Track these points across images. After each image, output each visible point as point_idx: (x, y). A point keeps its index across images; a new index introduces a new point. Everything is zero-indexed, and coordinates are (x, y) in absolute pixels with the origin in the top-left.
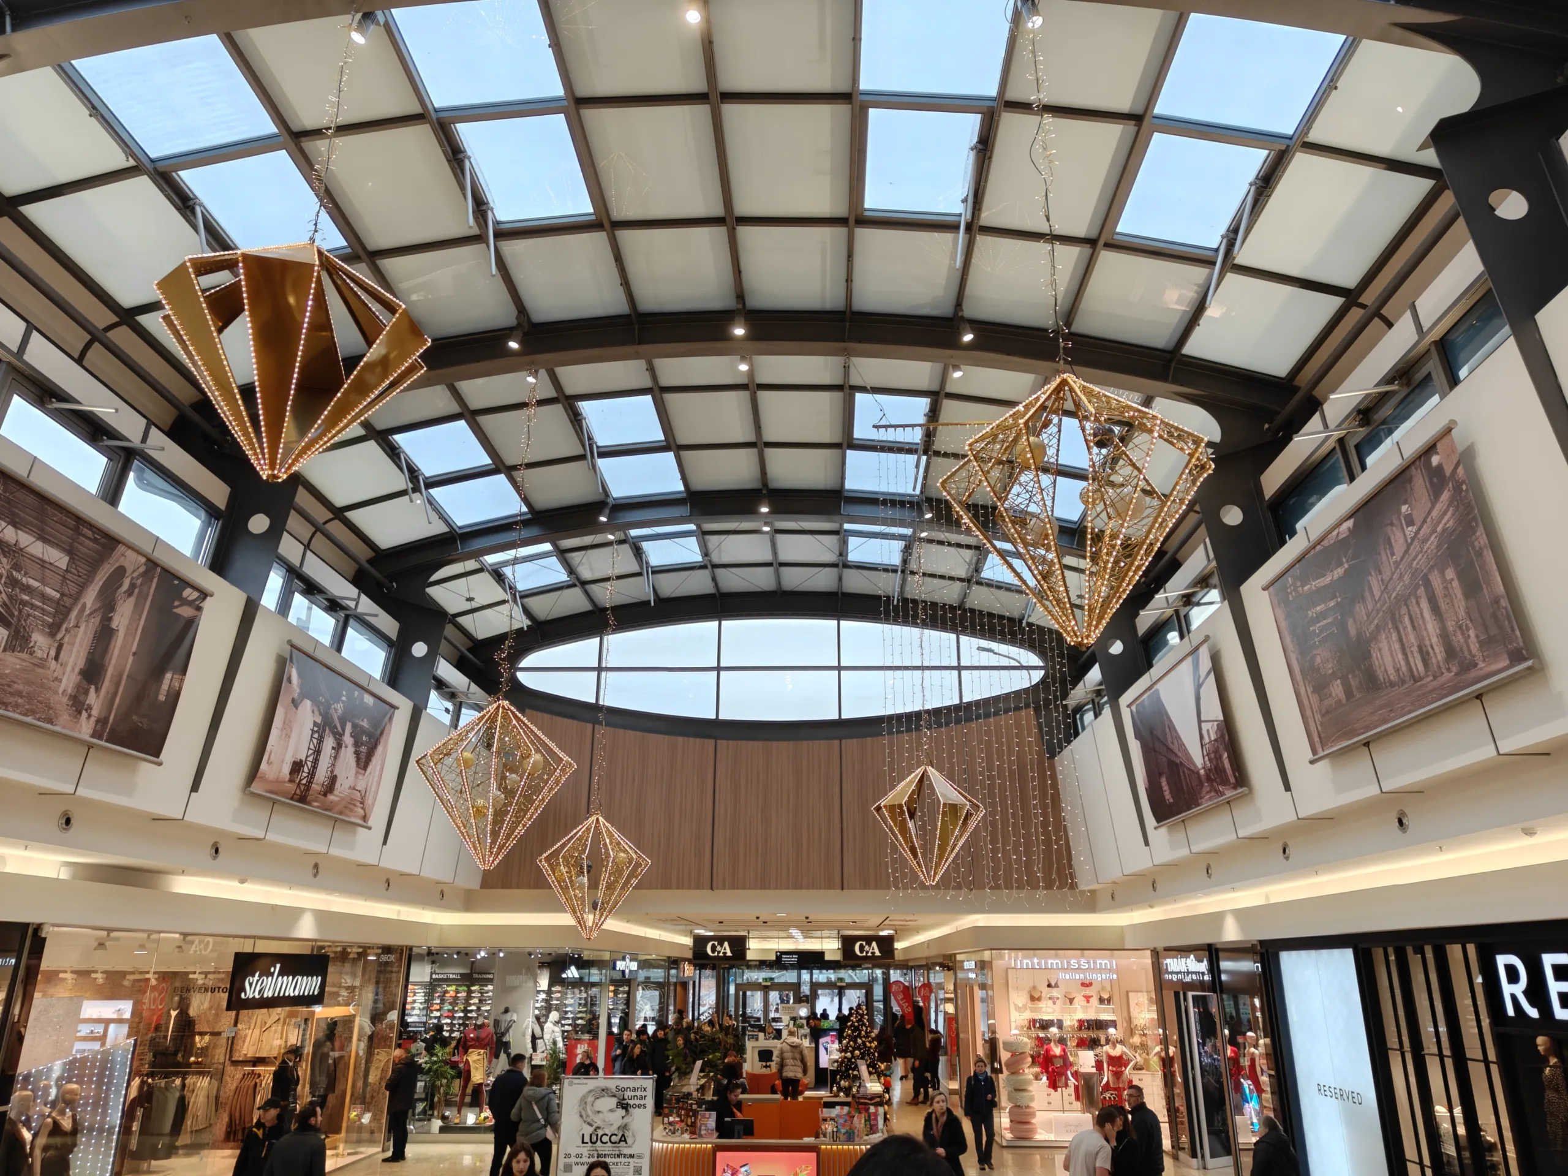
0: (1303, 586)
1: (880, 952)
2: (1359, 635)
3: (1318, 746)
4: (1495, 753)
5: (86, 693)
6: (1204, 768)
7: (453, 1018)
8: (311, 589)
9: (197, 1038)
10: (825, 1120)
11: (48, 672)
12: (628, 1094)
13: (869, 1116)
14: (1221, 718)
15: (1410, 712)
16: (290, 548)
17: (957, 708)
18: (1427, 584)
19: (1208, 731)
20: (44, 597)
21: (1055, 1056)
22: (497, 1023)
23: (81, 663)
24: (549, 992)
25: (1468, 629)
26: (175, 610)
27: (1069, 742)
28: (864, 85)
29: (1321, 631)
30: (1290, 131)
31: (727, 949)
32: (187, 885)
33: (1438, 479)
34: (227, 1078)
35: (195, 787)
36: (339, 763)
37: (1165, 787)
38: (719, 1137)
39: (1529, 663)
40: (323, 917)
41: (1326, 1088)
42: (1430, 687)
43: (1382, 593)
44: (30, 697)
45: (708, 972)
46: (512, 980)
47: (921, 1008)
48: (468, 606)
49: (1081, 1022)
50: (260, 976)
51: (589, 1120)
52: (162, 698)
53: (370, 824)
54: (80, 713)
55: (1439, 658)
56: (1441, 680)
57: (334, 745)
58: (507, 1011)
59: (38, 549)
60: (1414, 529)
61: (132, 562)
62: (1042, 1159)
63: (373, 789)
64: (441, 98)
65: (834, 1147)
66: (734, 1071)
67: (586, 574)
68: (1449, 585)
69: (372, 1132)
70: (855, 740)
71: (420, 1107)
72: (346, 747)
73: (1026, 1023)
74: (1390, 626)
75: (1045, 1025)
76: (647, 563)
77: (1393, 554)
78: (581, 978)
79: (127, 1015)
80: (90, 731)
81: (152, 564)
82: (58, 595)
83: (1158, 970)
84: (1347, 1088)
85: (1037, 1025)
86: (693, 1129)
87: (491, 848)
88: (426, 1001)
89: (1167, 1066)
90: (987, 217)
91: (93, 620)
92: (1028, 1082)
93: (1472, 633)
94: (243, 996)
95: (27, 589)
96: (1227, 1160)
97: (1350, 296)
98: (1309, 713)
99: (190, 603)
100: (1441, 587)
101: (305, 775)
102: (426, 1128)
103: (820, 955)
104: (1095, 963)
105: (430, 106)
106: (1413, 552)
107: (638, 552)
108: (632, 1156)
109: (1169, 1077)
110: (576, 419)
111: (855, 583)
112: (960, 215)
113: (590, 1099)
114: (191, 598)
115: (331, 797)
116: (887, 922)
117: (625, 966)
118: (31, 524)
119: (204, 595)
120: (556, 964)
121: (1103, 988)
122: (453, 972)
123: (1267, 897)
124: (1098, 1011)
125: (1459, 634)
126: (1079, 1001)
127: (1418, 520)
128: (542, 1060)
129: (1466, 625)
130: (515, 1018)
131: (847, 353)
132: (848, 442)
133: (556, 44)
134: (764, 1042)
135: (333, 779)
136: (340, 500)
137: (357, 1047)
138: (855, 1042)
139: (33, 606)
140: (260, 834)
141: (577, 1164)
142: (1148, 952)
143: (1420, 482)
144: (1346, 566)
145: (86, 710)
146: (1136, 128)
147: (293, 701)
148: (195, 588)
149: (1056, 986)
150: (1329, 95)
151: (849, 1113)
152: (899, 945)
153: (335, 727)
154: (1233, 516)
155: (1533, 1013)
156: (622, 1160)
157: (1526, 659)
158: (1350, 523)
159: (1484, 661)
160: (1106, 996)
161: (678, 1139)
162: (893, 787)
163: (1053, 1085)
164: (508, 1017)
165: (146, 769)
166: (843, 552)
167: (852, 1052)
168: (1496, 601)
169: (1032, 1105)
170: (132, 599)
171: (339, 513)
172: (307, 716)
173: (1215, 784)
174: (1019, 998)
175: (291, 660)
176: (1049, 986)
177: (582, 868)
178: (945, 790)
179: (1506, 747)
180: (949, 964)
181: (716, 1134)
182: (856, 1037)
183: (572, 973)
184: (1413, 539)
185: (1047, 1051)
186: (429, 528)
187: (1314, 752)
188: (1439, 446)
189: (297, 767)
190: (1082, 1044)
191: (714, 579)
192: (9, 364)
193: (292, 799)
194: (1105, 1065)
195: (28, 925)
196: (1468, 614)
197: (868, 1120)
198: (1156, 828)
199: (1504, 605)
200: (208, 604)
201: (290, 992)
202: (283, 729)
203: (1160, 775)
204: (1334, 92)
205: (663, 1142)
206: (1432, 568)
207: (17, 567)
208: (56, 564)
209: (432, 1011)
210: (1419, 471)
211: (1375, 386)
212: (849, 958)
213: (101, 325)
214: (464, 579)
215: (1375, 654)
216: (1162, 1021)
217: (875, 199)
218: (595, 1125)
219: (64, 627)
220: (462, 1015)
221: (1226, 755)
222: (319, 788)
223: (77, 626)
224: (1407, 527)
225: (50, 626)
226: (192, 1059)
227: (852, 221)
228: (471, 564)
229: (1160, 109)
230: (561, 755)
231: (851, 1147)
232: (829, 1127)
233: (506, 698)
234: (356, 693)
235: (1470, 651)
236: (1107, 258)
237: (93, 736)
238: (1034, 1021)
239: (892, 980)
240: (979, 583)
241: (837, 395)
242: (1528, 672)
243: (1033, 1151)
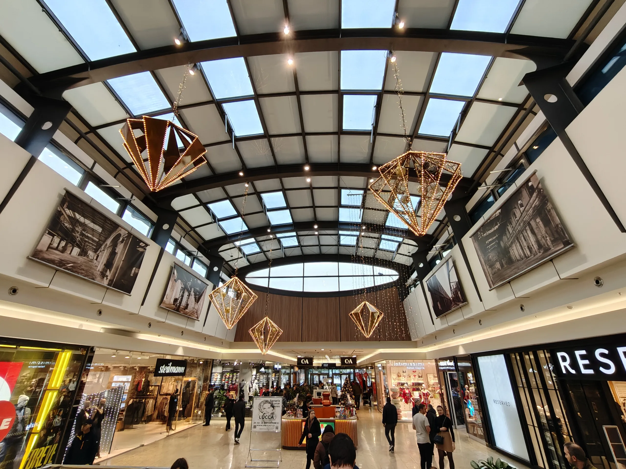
0: (483, 234)
1: (352, 362)
2: (505, 247)
3: (492, 285)
4: (559, 279)
5: (106, 271)
6: (452, 297)
7: (228, 383)
8: (183, 249)
9: (150, 387)
10: (337, 412)
11: (93, 263)
12: (274, 402)
13: (351, 411)
14: (457, 281)
15: (525, 269)
16: (174, 234)
17: (373, 287)
18: (529, 224)
19: (453, 285)
20: (93, 240)
21: (407, 393)
22: (240, 384)
23: (105, 262)
24: (256, 375)
25: (546, 237)
26: (137, 249)
27: (406, 296)
28: (342, 88)
29: (491, 248)
30: (471, 96)
31: (307, 362)
32: (142, 336)
33: (531, 190)
34: (158, 399)
35: (142, 304)
36: (189, 300)
37: (439, 305)
38: (303, 417)
39: (572, 245)
40: (185, 349)
41: (497, 401)
42: (532, 259)
43: (513, 231)
44: (87, 271)
45: (303, 370)
46: (244, 371)
47: (365, 380)
48: (231, 259)
49: (413, 384)
50: (165, 366)
51: (262, 411)
52: (132, 275)
53: (199, 320)
54: (104, 278)
55: (536, 249)
56: (536, 256)
57: (188, 295)
58: (243, 380)
59: (91, 225)
60: (523, 208)
61: (123, 233)
62: (404, 426)
63: (200, 309)
64: (218, 96)
65: (340, 421)
66: (310, 398)
67: (265, 249)
68: (538, 224)
69: (200, 417)
70: (344, 297)
71: (216, 409)
72: (192, 295)
73: (397, 384)
74: (516, 241)
75: (403, 384)
76: (282, 245)
77: (516, 218)
78: (266, 372)
79: (130, 380)
80: (107, 283)
81: (130, 234)
82: (98, 240)
83: (437, 366)
84: (504, 401)
85: (400, 384)
86: (295, 415)
87: (231, 322)
88: (221, 378)
89: (442, 396)
90: (380, 130)
91: (109, 249)
92: (399, 401)
93: (548, 238)
94: (159, 372)
95: (88, 237)
96: (464, 426)
97: (491, 149)
98: (488, 275)
99: (142, 247)
100: (535, 225)
101: (178, 303)
102: (217, 416)
103: (335, 364)
104: (417, 364)
105: (215, 98)
106: (523, 215)
107: (280, 242)
108: (275, 423)
109: (442, 399)
110: (260, 199)
111: (343, 251)
112: (371, 130)
113: (262, 404)
114: (142, 246)
115: (186, 310)
116: (354, 352)
117: (278, 366)
118: (90, 217)
119: (147, 245)
120: (258, 367)
121: (420, 373)
122: (229, 369)
123: (473, 340)
124: (418, 380)
125: (543, 239)
126: (412, 377)
127: (525, 205)
128: (252, 395)
129: (546, 236)
130: (245, 383)
131: (339, 175)
132: (339, 205)
133: (251, 76)
134: (318, 390)
135: (187, 305)
136: (193, 225)
137: (197, 390)
138: (346, 389)
139: (89, 243)
140: (164, 320)
141: (258, 425)
142: (434, 360)
143: (525, 193)
144: (499, 225)
145: (106, 277)
146: (424, 97)
147: (175, 280)
148: (144, 243)
149: (405, 372)
150: (485, 79)
151: (344, 410)
152: (358, 362)
153: (188, 289)
154: (458, 218)
155: (573, 372)
156: (272, 424)
157: (570, 244)
158: (500, 211)
159: (553, 247)
160: (420, 375)
161: (290, 418)
162: (356, 307)
163: (406, 402)
164: (243, 382)
165: (126, 297)
166: (339, 241)
167: (345, 392)
168: (557, 225)
169: (400, 408)
170: (123, 244)
171: (193, 229)
172: (179, 285)
173: (456, 302)
174: (394, 376)
175: (175, 267)
176: (403, 372)
177: (262, 333)
178: (372, 308)
179: (563, 276)
180: (373, 366)
181: (302, 417)
182: (346, 387)
183: (263, 370)
184: (523, 211)
185: (404, 391)
186: (219, 234)
187: (490, 287)
188: (531, 179)
189: (176, 300)
190: (414, 390)
191: (302, 250)
192: (88, 172)
193: (174, 310)
194: (422, 396)
195: (89, 347)
196: (546, 232)
197: (350, 412)
198: (436, 319)
199: (560, 227)
200: (148, 248)
201: (175, 372)
202: (172, 288)
203: (437, 302)
204: (486, 79)
205: (286, 419)
206: (531, 220)
207: (84, 230)
208: (98, 230)
209: (222, 381)
210: (524, 189)
211: (505, 169)
212: (344, 365)
213: (122, 167)
214: (230, 250)
215: (511, 252)
216: (440, 383)
217: (346, 127)
218: (264, 413)
219: (99, 250)
220: (231, 382)
221: (459, 292)
222: (183, 307)
223: (104, 250)
224: (521, 207)
225: (95, 249)
226: (148, 394)
227: (339, 133)
228: (231, 245)
229: (431, 91)
230: (253, 293)
231: (345, 421)
232: (338, 414)
233: (236, 276)
234: (195, 280)
235: (548, 245)
236: (416, 141)
237: (108, 285)
238: (399, 383)
239: (356, 372)
240: (379, 250)
241: (336, 190)
242: (572, 248)
243: (402, 423)
